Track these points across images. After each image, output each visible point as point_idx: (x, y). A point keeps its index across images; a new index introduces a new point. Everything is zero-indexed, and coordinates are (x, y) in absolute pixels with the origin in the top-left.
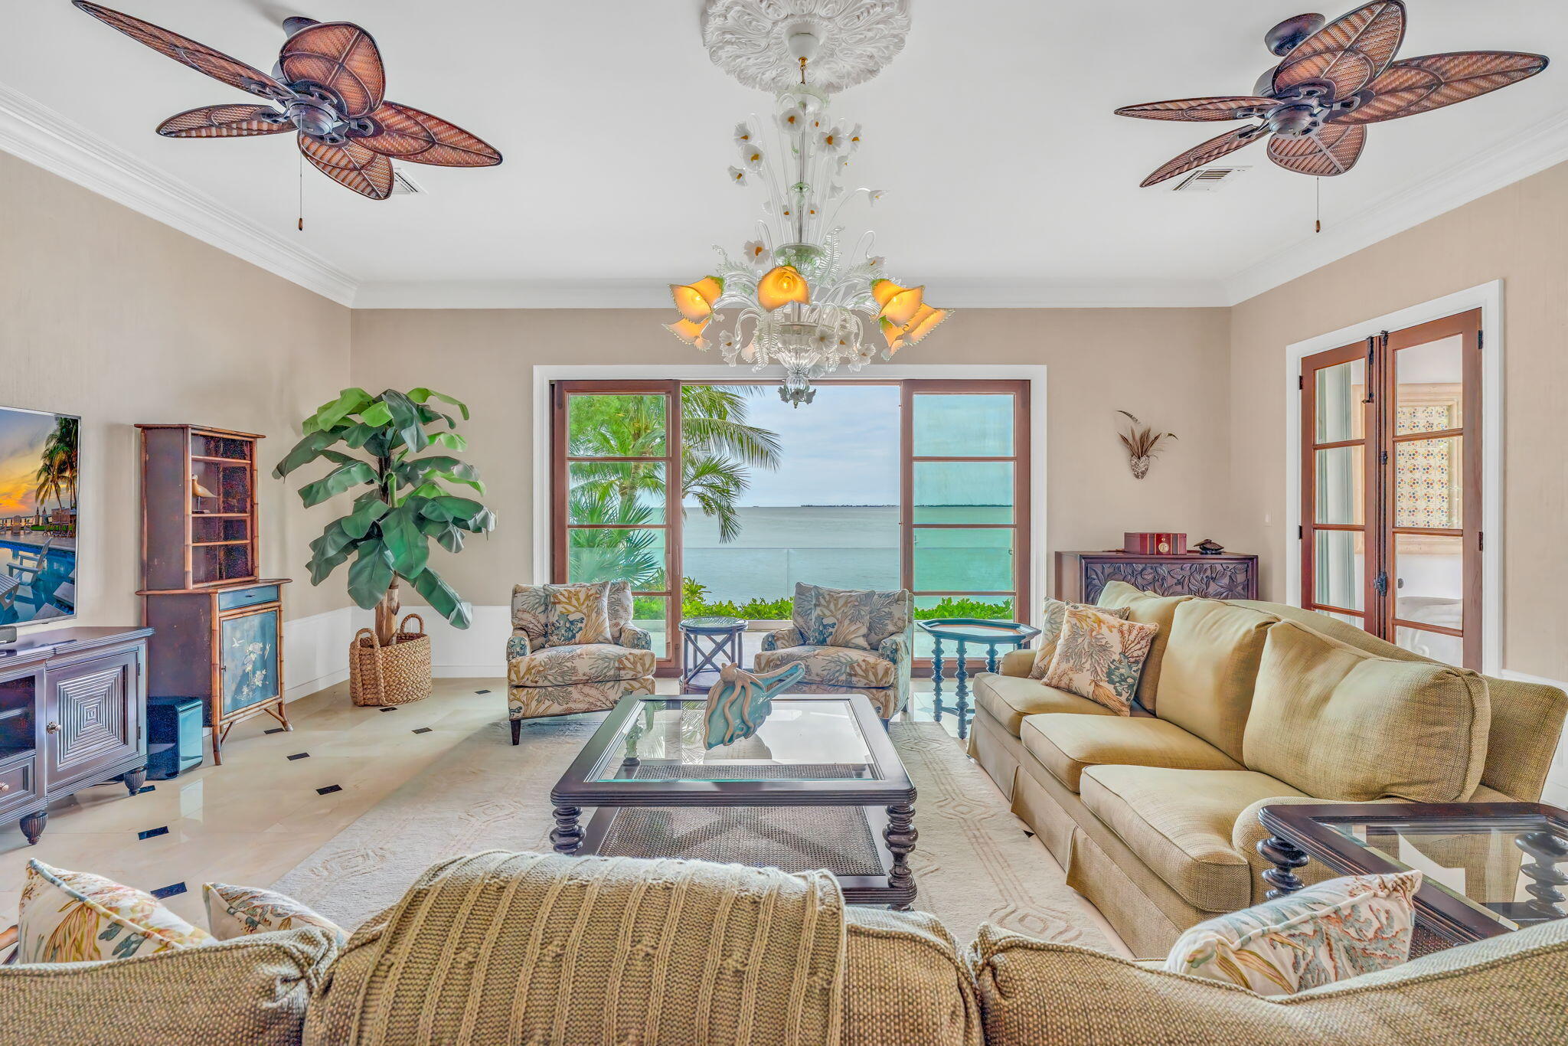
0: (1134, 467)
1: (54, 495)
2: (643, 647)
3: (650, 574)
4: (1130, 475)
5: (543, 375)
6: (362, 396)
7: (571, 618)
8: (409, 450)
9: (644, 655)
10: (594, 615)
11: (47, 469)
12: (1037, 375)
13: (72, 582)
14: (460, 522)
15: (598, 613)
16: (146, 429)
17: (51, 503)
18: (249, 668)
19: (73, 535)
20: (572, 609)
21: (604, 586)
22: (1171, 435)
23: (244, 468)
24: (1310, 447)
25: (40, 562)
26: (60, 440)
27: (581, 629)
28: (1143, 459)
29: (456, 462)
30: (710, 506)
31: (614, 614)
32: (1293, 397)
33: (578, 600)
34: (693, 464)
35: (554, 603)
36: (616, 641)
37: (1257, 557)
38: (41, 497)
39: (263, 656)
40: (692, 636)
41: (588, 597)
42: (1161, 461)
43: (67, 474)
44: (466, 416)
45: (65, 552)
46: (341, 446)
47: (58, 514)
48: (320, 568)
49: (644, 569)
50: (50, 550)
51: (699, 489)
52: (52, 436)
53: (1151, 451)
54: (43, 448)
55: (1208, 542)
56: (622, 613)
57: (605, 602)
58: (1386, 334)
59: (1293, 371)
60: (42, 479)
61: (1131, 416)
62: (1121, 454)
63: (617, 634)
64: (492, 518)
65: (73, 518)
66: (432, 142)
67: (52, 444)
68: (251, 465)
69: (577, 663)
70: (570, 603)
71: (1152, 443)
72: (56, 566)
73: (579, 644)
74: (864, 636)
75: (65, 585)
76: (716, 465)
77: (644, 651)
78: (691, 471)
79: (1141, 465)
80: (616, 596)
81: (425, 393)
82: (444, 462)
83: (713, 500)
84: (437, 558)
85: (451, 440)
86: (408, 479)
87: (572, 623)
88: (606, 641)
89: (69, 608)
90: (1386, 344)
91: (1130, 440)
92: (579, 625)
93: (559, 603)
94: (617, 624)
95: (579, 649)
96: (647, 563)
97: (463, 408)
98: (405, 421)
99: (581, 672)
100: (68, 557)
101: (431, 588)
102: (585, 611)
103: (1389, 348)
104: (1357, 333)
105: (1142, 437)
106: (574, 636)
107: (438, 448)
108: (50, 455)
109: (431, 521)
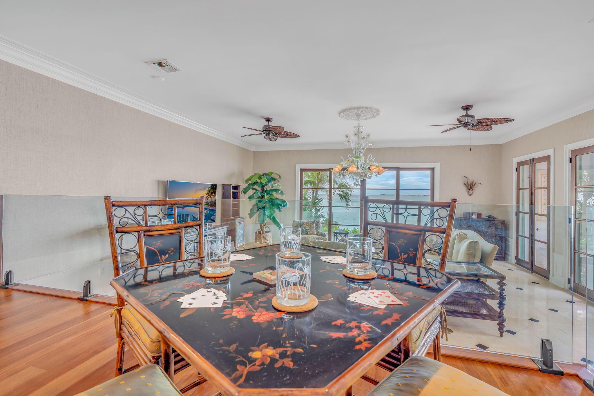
0: (468, 192)
1: (210, 199)
2: (324, 236)
3: (323, 219)
4: (467, 195)
5: (298, 167)
6: (260, 175)
7: (307, 229)
8: (269, 187)
9: (324, 238)
10: (312, 228)
11: (208, 193)
12: (437, 166)
13: (215, 216)
14: (281, 205)
15: (313, 228)
16: (223, 185)
17: (209, 200)
18: (240, 236)
19: (215, 206)
20: (307, 226)
21: (315, 221)
22: (479, 183)
23: (238, 192)
24: (518, 189)
25: (207, 212)
26: (211, 188)
27: (309, 231)
28: (471, 190)
29: (280, 190)
30: (342, 198)
31: (316, 228)
32: (515, 174)
33: (308, 224)
34: (337, 184)
35: (303, 225)
36: (317, 234)
37: (505, 220)
38: (207, 199)
39: (242, 233)
40: (336, 234)
41: (311, 224)
42: (477, 190)
43: (213, 195)
44: (280, 178)
45: (213, 210)
46: (255, 187)
47: (211, 202)
48: (251, 215)
49: (320, 218)
50: (209, 209)
51: (339, 192)
52: (209, 187)
53: (474, 188)
54: (207, 190)
55: (490, 215)
56: (318, 228)
57: (315, 225)
58: (533, 159)
59: (515, 166)
60: (207, 195)
61: (466, 178)
62: (464, 189)
63: (317, 233)
64: (288, 204)
65: (215, 203)
66: (287, 135)
67: (210, 189)
68: (239, 192)
69: (309, 239)
70: (306, 225)
71: (474, 185)
72: (211, 212)
73: (309, 235)
74: (380, 236)
75: (213, 216)
76: (345, 185)
77: (324, 237)
78: (336, 186)
79: (470, 192)
80: (317, 224)
81: (272, 173)
82: (276, 190)
83: (343, 196)
84: (277, 214)
85: (278, 185)
86: (268, 194)
87: (307, 230)
88: (315, 234)
89: (214, 221)
90: (533, 162)
91: (467, 185)
92: (309, 230)
93: (304, 225)
94: (317, 231)
95: (309, 236)
96: (321, 216)
97: (280, 176)
98: (269, 181)
99: (310, 241)
100: (214, 211)
101: (274, 220)
102: (310, 227)
103: (534, 163)
104: (527, 157)
105: (471, 184)
106: (307, 233)
107: (276, 186)
108: (209, 191)
109: (275, 205)
